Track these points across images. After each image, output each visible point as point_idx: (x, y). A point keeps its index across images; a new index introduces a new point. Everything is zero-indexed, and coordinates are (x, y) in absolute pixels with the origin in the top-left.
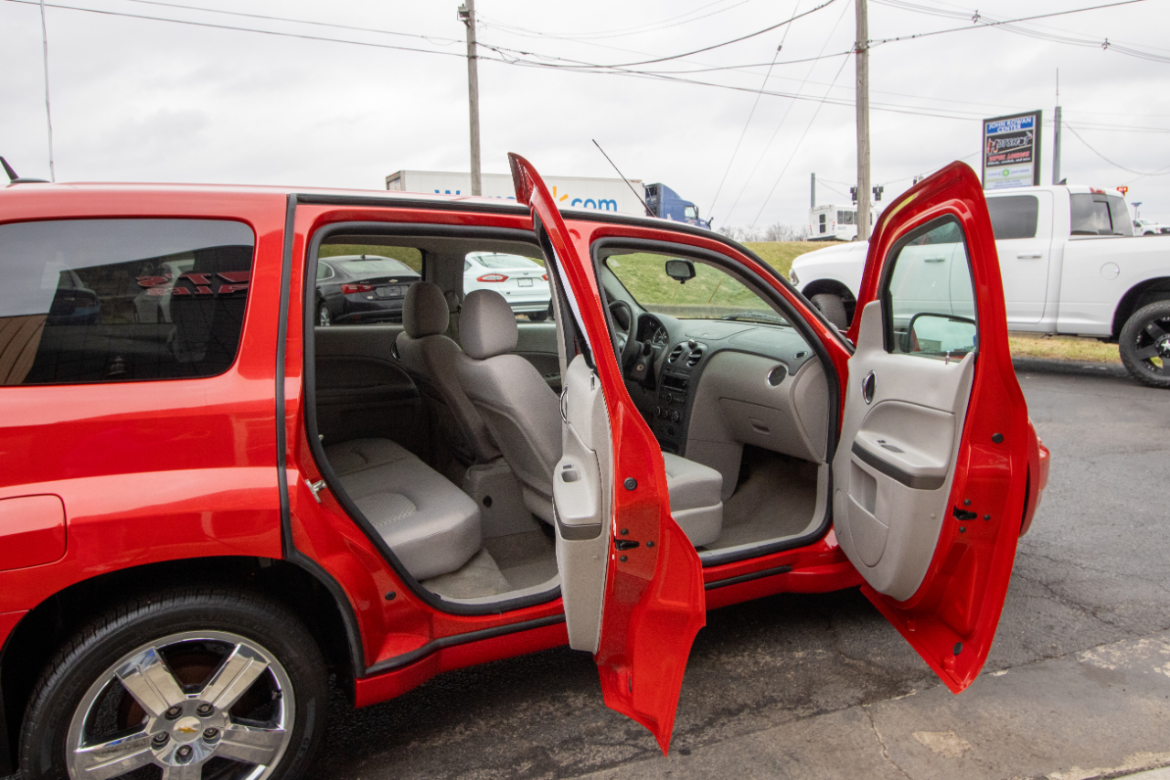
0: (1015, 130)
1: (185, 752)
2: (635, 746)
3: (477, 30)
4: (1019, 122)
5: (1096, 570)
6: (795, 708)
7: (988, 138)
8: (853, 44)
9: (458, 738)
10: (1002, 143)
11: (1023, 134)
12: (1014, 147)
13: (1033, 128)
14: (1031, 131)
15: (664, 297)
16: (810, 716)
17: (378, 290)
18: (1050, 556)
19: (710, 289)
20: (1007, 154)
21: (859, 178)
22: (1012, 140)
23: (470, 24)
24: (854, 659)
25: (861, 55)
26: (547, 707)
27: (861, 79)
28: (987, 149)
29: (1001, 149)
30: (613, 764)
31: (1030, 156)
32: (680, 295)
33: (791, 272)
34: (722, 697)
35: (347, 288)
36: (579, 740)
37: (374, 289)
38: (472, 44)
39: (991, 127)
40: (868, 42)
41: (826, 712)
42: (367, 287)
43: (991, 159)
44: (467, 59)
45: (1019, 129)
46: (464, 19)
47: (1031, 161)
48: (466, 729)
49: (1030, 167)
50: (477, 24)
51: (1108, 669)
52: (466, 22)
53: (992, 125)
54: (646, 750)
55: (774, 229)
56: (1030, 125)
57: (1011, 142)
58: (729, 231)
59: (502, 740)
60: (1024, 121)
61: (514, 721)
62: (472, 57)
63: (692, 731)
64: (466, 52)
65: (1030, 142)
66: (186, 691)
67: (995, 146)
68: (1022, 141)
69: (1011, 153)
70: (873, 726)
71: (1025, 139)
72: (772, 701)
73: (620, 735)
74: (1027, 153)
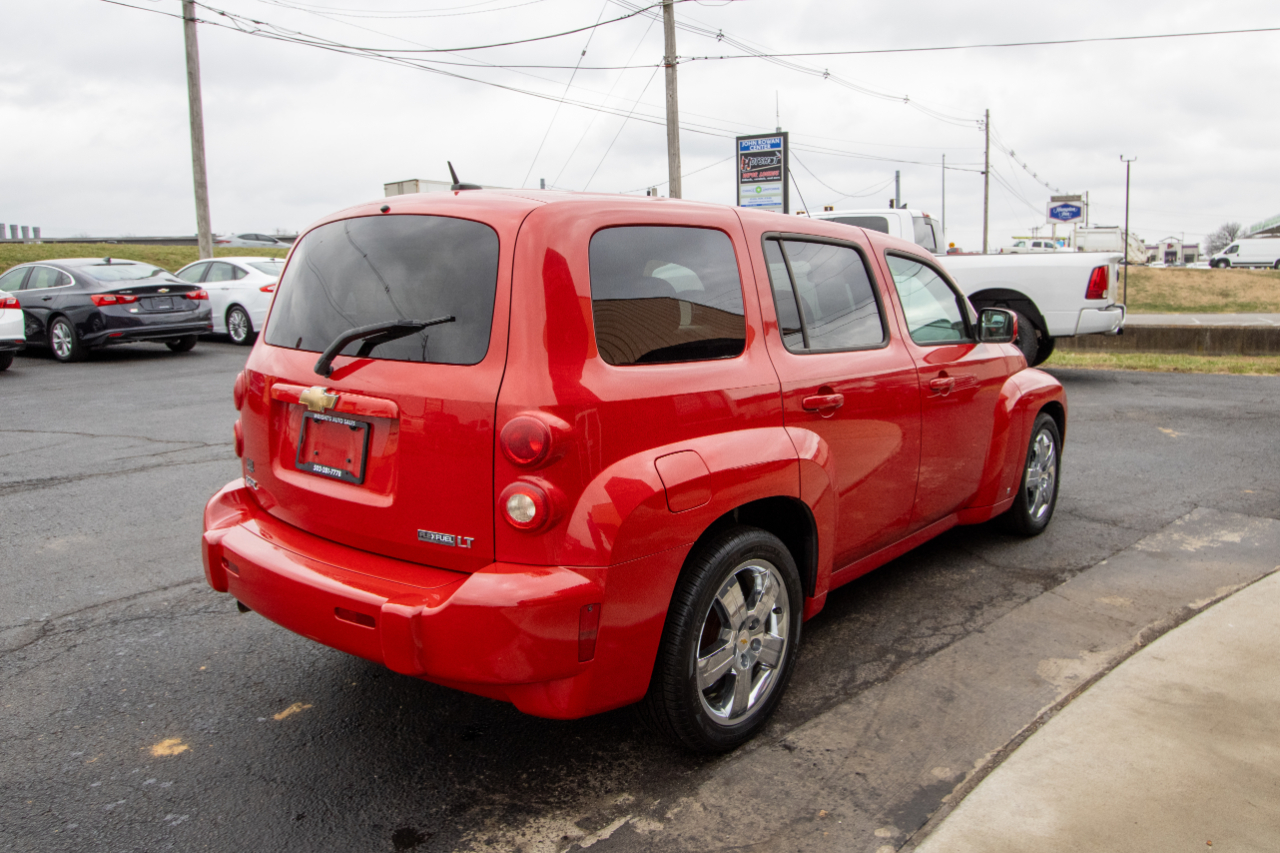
0: (766, 150)
4: (769, 142)
7: (742, 155)
8: (662, 58)
10: (754, 161)
11: (772, 154)
12: (766, 165)
13: (781, 149)
14: (779, 152)
17: (144, 302)
20: (759, 171)
22: (763, 159)
25: (670, 69)
28: (740, 166)
29: (753, 167)
31: (780, 175)
35: (102, 299)
37: (138, 300)
38: (189, 3)
39: (744, 145)
40: (677, 58)
42: (128, 298)
43: (745, 175)
44: (182, 21)
45: (768, 149)
47: (780, 180)
49: (780, 185)
53: (745, 143)
56: (778, 145)
57: (764, 161)
60: (773, 141)
62: (190, 20)
64: (180, 12)
65: (779, 161)
67: (748, 164)
68: (772, 160)
69: (763, 171)
71: (774, 158)
74: (777, 173)
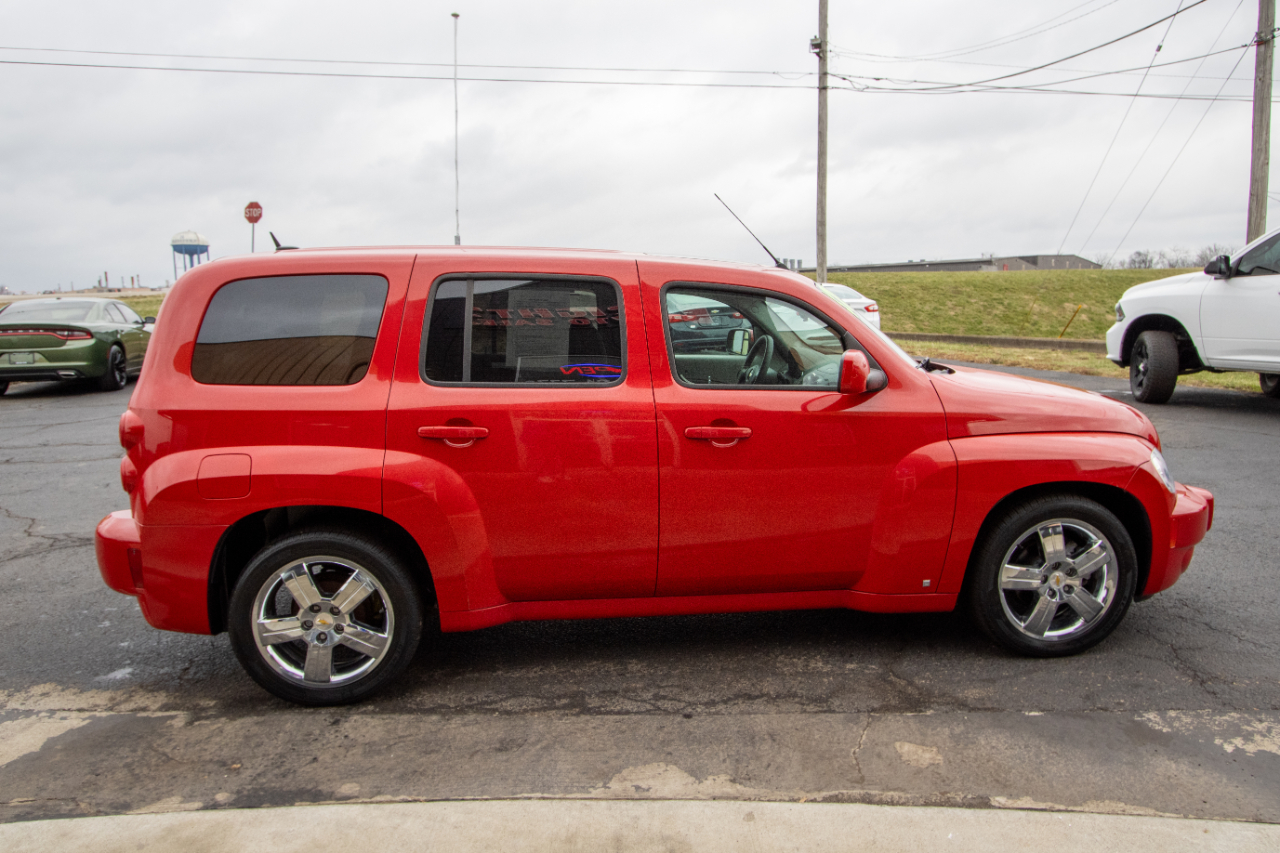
1: (323, 637)
2: (653, 705)
3: (829, 61)
5: (1255, 644)
6: (808, 705)
8: (1254, 34)
9: (531, 675)
15: (1033, 328)
16: (816, 712)
17: (701, 320)
18: (1212, 625)
19: (1092, 319)
21: (1251, 194)
23: (822, 56)
24: (899, 678)
25: (1262, 48)
26: (611, 667)
27: (1261, 75)
30: (628, 713)
32: (1052, 326)
33: (1117, 305)
34: (753, 685)
36: (616, 693)
37: (697, 318)
38: (823, 75)
40: (1274, 30)
41: (834, 712)
42: (690, 317)
44: (817, 91)
46: (817, 50)
48: (541, 670)
50: (829, 55)
51: (1161, 731)
52: (818, 54)
54: (659, 709)
55: (1208, 252)
58: (1146, 256)
59: (560, 682)
61: (577, 672)
62: (823, 88)
63: (706, 704)
64: (817, 84)
66: (323, 595)
70: (864, 730)
72: (795, 695)
73: (648, 695)
